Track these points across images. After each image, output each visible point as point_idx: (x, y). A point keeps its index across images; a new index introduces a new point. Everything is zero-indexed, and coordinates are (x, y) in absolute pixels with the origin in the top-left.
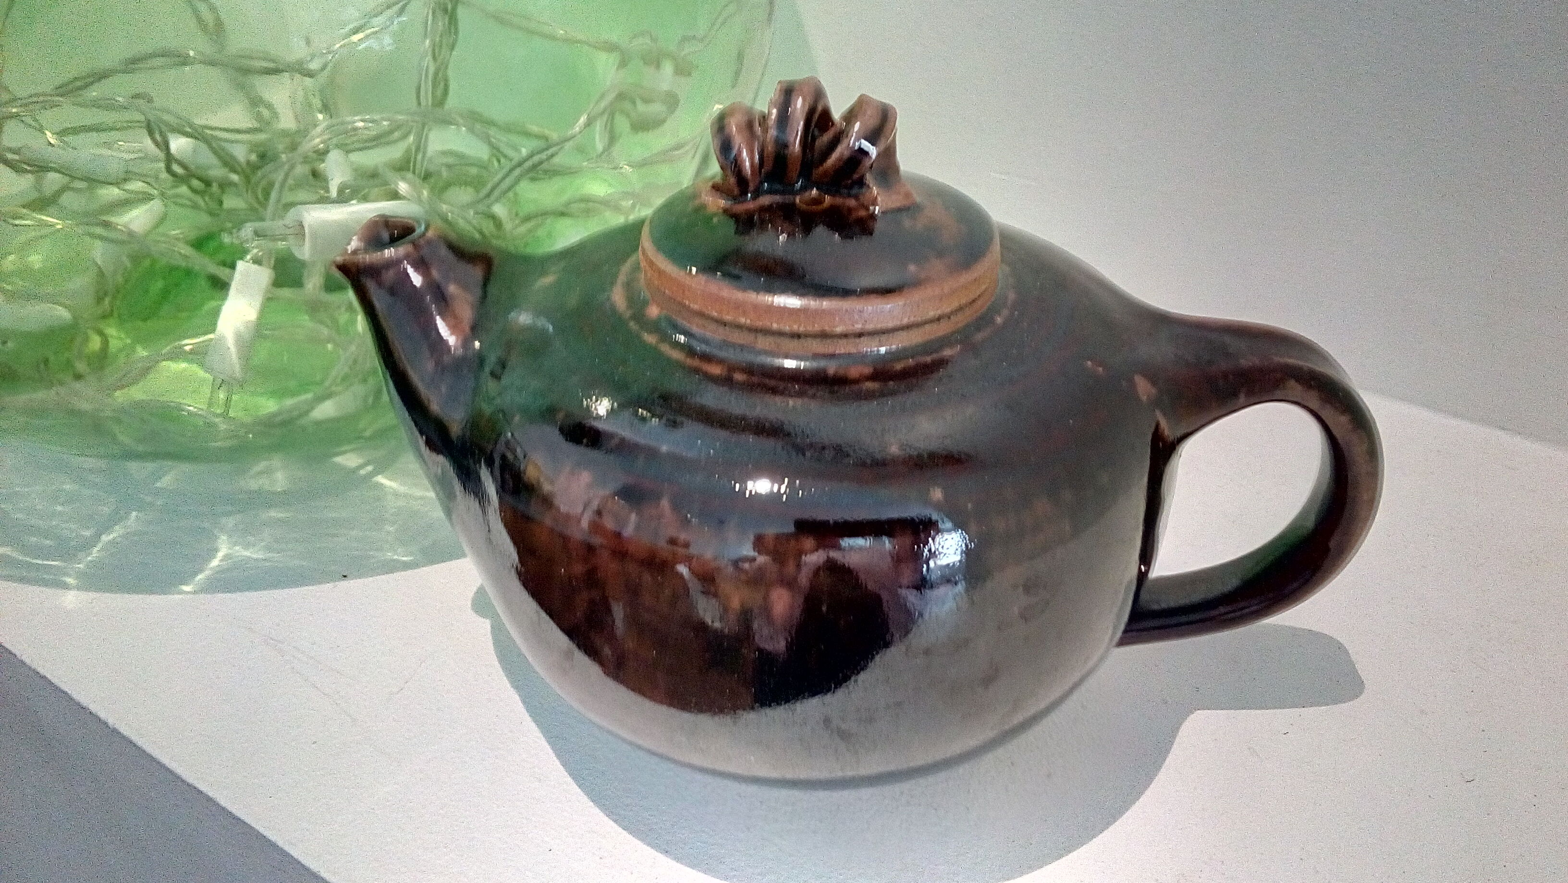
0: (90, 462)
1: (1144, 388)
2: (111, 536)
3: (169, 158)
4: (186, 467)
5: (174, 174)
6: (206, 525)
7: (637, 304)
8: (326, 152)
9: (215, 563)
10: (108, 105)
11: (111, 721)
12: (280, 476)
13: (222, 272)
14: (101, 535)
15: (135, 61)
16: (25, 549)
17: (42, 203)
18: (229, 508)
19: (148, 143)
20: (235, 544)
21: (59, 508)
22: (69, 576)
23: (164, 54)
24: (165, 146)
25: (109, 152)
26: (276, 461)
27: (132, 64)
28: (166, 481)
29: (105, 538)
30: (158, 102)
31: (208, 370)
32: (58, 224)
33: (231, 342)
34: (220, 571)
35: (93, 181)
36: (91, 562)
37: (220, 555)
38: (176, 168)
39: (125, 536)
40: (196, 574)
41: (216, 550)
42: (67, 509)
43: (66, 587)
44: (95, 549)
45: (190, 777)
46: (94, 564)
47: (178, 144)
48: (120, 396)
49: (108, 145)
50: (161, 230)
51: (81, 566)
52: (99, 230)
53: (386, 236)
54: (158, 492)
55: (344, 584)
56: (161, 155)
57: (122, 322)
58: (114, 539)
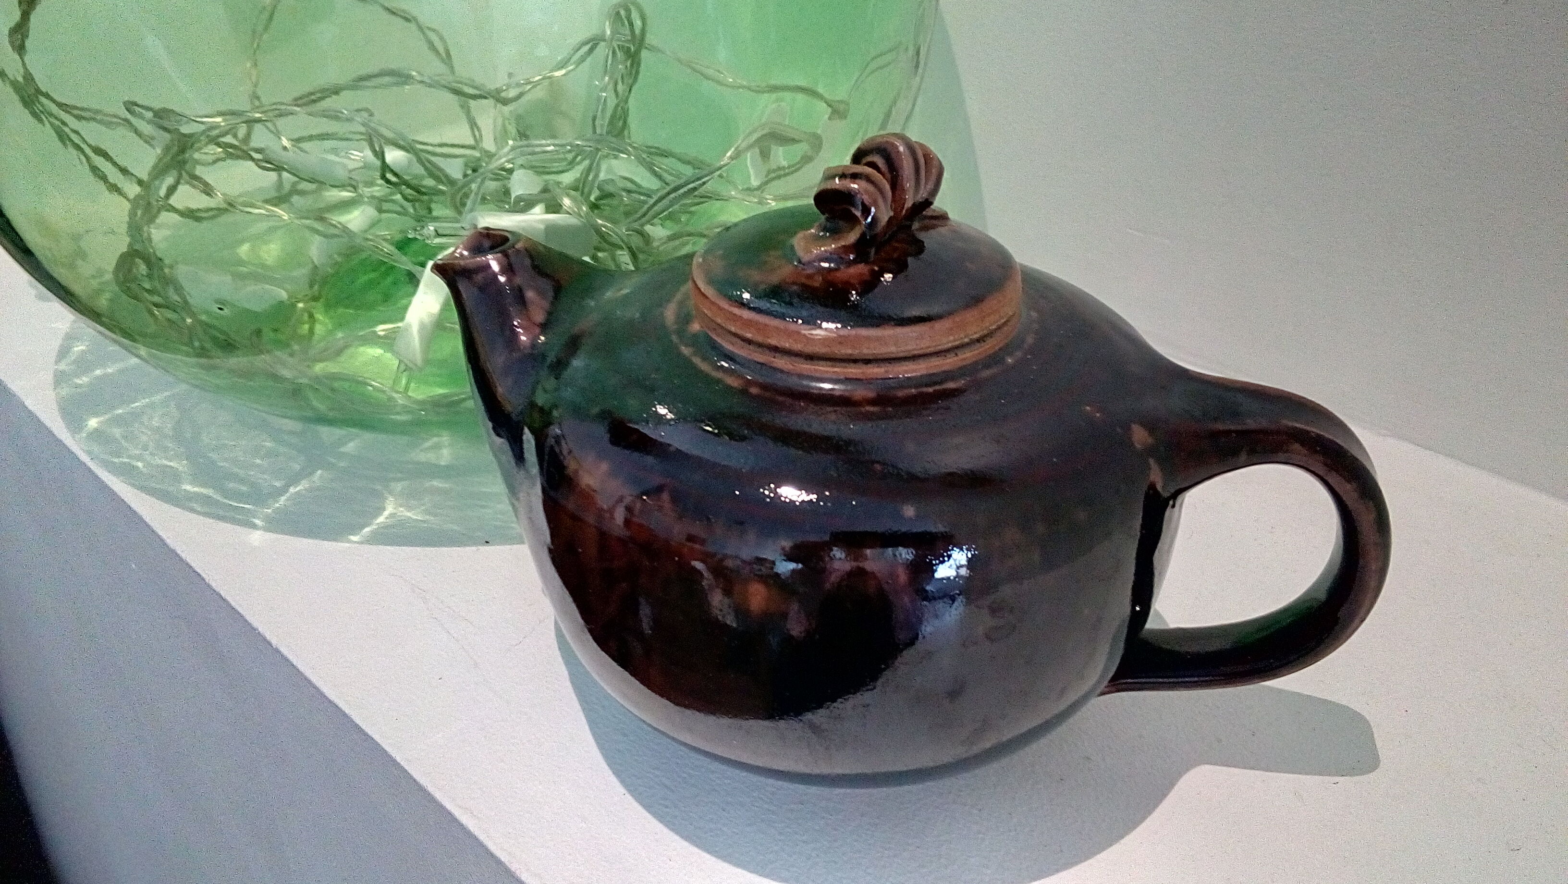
0: (289, 424)
1: (1140, 436)
2: (298, 489)
3: (385, 167)
4: (368, 436)
5: (388, 181)
6: (379, 487)
7: (685, 319)
8: (510, 171)
9: (381, 519)
10: (335, 116)
11: (274, 642)
12: (445, 452)
13: (415, 269)
14: (289, 486)
15: (362, 79)
16: (226, 493)
17: (280, 200)
18: (399, 475)
19: (369, 153)
20: (401, 506)
21: (258, 461)
22: (259, 518)
23: (391, 73)
24: (380, 155)
25: (337, 159)
26: (445, 438)
27: (360, 82)
28: (350, 447)
29: (292, 490)
30: (377, 116)
31: (395, 353)
32: (284, 216)
33: (415, 330)
34: (386, 527)
35: (320, 183)
36: (278, 508)
37: (386, 513)
38: (389, 176)
39: (310, 490)
40: (363, 527)
41: (384, 509)
42: (265, 463)
43: (254, 527)
44: (283, 498)
45: (331, 694)
46: (277, 511)
47: (393, 156)
48: (319, 368)
49: (335, 151)
50: (372, 231)
51: (270, 511)
52: (318, 226)
53: (487, 244)
54: (343, 455)
55: (487, 548)
56: (378, 163)
57: (329, 307)
58: (299, 491)
